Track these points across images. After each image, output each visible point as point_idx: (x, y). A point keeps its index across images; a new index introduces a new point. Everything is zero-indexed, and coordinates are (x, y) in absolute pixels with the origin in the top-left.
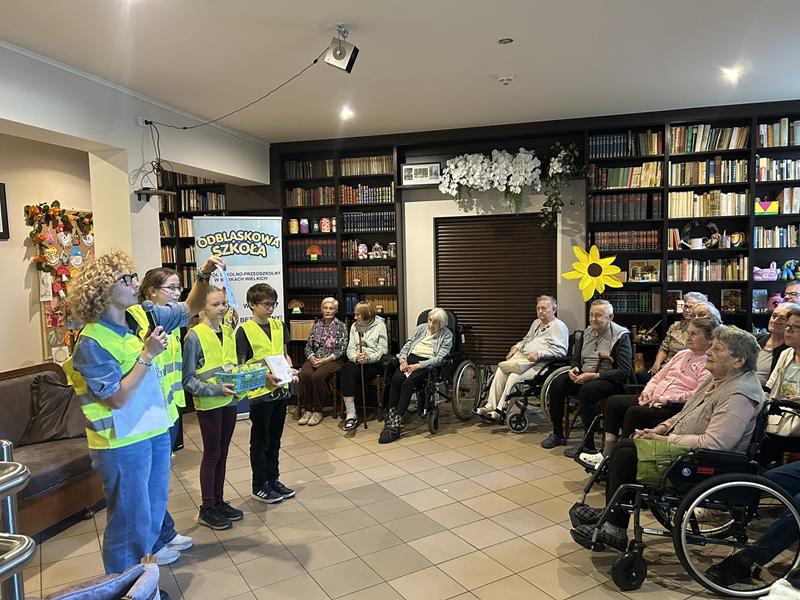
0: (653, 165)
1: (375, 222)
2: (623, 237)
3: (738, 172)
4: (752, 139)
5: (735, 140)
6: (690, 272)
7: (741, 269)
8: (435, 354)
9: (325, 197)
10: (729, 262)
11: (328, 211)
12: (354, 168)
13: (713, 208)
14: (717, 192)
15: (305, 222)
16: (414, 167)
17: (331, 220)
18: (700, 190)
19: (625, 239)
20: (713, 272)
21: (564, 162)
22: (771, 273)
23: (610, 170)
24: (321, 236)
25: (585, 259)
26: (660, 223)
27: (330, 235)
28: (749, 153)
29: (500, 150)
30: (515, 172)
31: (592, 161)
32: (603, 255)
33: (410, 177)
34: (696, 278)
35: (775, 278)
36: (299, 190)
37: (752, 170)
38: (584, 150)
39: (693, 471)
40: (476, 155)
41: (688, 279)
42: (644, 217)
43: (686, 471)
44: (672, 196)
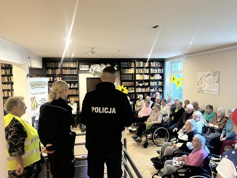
0: (133, 69)
1: (72, 79)
2: (127, 83)
3: (147, 71)
4: (150, 65)
5: (147, 65)
7: (148, 90)
9: (58, 72)
10: (146, 88)
12: (66, 65)
13: (143, 78)
14: (144, 75)
15: (52, 78)
17: (60, 78)
20: (143, 90)
22: (153, 90)
23: (125, 69)
25: (121, 88)
26: (134, 80)
29: (103, 64)
31: (121, 67)
32: (124, 87)
33: (81, 68)
36: (50, 70)
37: (150, 71)
39: (154, 127)
40: (98, 65)
42: (131, 79)
43: (153, 127)
44: (137, 75)
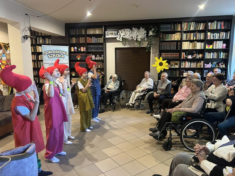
0: (178, 33)
1: (97, 49)
2: (169, 55)
3: (202, 36)
4: (206, 27)
5: (201, 27)
6: (187, 65)
7: (201, 64)
8: (114, 88)
9: (82, 40)
10: (198, 62)
11: (83, 45)
12: (91, 32)
13: (195, 46)
14: (196, 42)
15: (76, 48)
16: (109, 32)
17: (84, 48)
18: (191, 41)
19: (170, 55)
20: (193, 65)
21: (153, 32)
22: (209, 66)
23: (166, 35)
24: (81, 52)
25: (158, 61)
26: (179, 50)
27: (84, 52)
28: (205, 31)
29: (135, 28)
30: (139, 34)
31: (161, 32)
32: (163, 60)
33: (108, 35)
34: (189, 67)
35: (210, 67)
36: (74, 38)
37: (206, 36)
38: (159, 28)
39: (186, 118)
40: (128, 29)
41: (187, 67)
42: (175, 49)
43: (184, 119)
44: (184, 43)
